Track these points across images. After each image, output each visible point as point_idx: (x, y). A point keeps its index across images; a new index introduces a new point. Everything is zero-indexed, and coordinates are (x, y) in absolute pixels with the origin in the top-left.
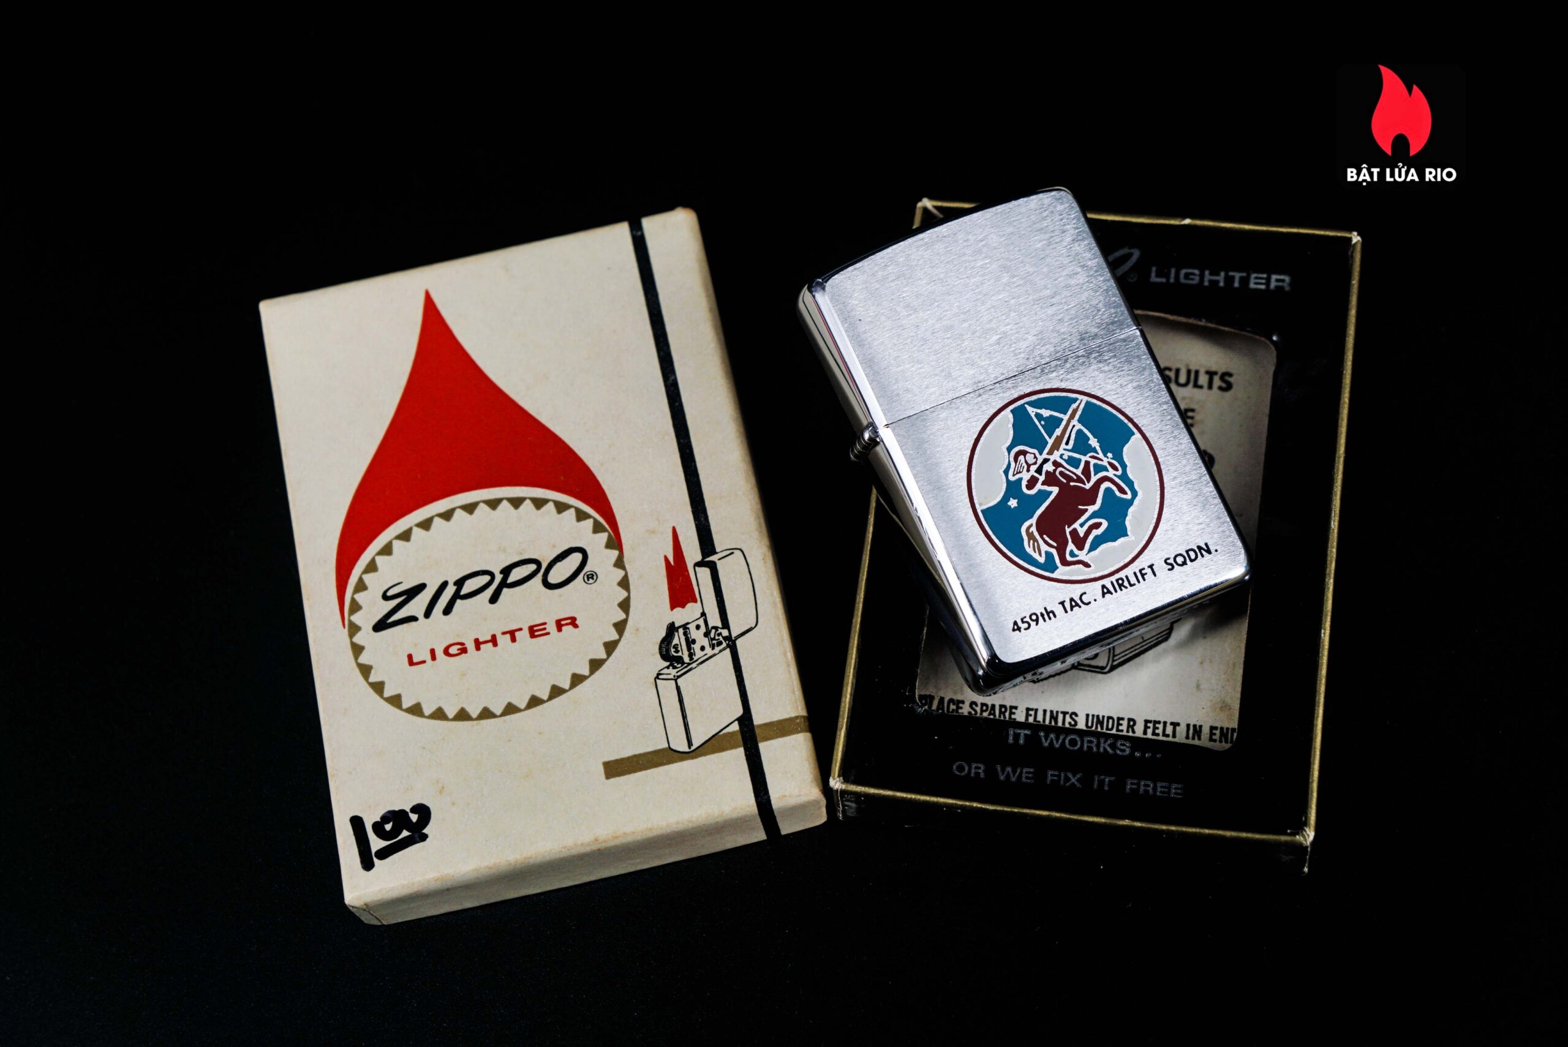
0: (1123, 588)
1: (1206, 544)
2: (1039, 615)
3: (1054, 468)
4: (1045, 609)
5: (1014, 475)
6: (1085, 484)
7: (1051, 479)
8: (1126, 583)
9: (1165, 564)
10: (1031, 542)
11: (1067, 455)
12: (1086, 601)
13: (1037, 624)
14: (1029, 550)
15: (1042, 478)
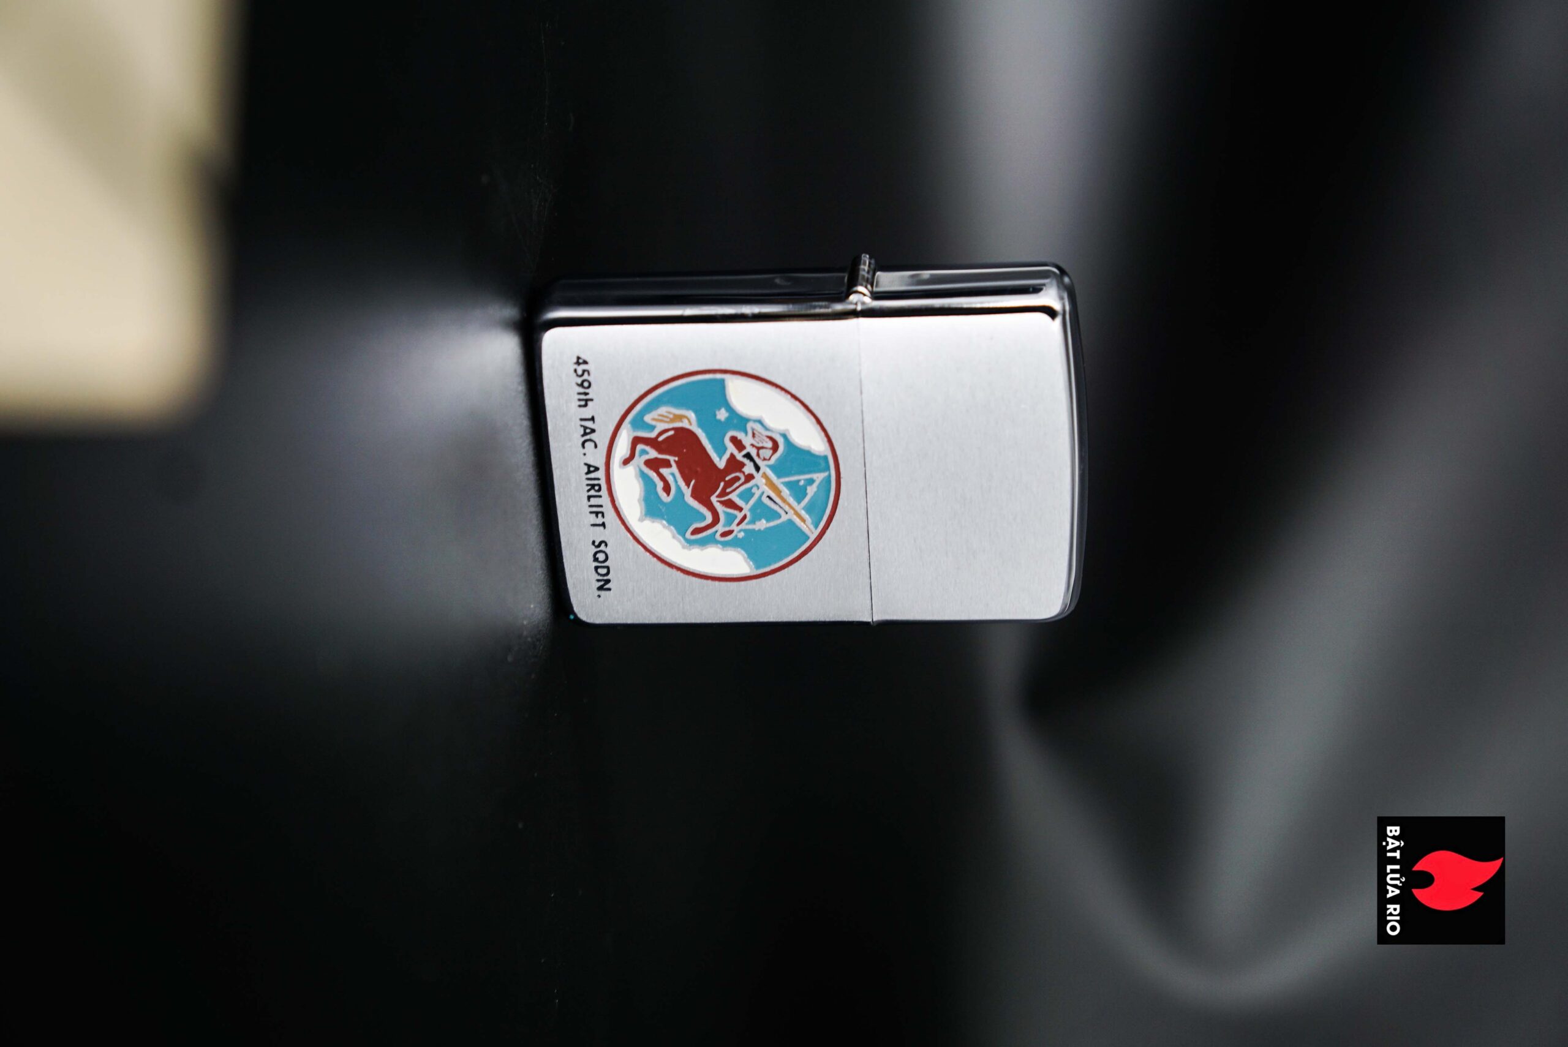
0: (589, 487)
1: (609, 589)
2: (587, 391)
3: (746, 474)
4: (592, 400)
5: (753, 430)
6: (717, 497)
7: (734, 464)
8: (592, 493)
9: (601, 540)
10: (671, 416)
11: (757, 493)
12: (587, 444)
13: (578, 385)
14: (663, 410)
15: (739, 456)
